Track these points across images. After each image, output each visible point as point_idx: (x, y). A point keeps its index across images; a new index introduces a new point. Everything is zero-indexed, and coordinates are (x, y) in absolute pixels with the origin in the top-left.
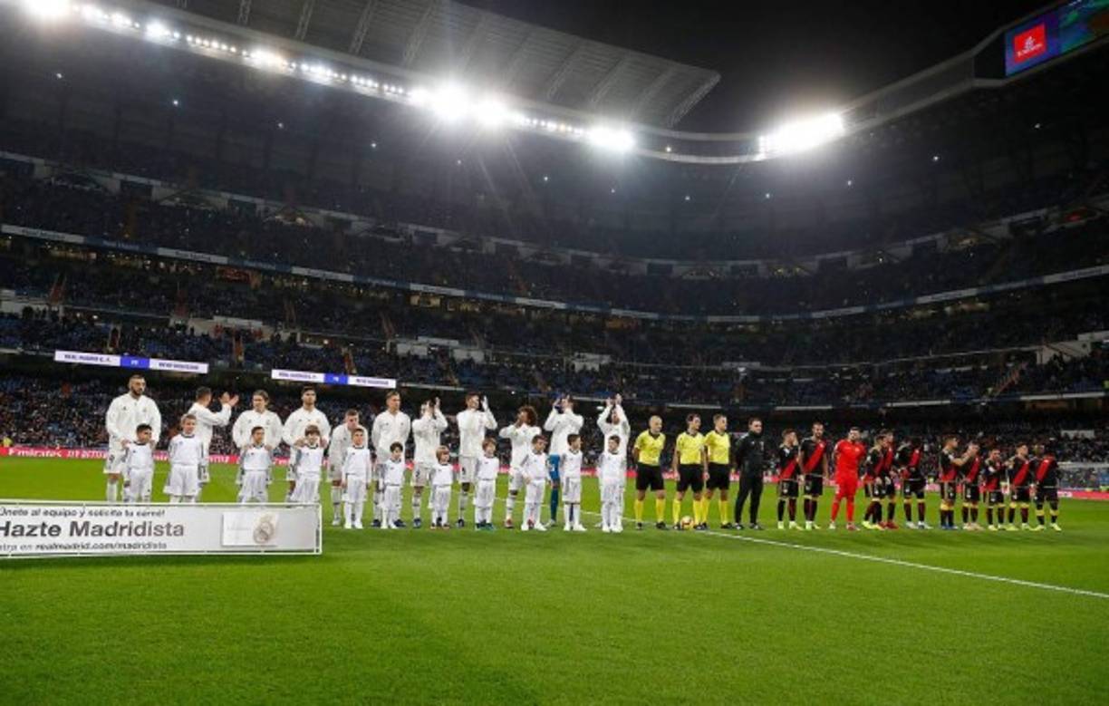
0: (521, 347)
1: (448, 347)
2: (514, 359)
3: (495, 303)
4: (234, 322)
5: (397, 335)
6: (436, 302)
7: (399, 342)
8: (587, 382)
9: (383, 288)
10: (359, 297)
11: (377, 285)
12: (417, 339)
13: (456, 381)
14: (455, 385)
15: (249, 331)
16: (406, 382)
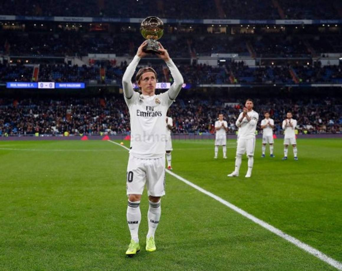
0: (282, 53)
1: (231, 59)
2: (278, 63)
3: (264, 25)
4: (100, 57)
5: (198, 54)
6: (223, 30)
7: (198, 59)
8: (329, 73)
9: (188, 25)
10: (174, 33)
11: (182, 24)
12: (210, 55)
13: (235, 80)
14: (235, 83)
15: (108, 61)
16: (202, 84)
